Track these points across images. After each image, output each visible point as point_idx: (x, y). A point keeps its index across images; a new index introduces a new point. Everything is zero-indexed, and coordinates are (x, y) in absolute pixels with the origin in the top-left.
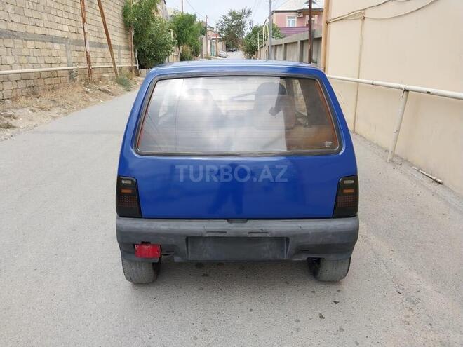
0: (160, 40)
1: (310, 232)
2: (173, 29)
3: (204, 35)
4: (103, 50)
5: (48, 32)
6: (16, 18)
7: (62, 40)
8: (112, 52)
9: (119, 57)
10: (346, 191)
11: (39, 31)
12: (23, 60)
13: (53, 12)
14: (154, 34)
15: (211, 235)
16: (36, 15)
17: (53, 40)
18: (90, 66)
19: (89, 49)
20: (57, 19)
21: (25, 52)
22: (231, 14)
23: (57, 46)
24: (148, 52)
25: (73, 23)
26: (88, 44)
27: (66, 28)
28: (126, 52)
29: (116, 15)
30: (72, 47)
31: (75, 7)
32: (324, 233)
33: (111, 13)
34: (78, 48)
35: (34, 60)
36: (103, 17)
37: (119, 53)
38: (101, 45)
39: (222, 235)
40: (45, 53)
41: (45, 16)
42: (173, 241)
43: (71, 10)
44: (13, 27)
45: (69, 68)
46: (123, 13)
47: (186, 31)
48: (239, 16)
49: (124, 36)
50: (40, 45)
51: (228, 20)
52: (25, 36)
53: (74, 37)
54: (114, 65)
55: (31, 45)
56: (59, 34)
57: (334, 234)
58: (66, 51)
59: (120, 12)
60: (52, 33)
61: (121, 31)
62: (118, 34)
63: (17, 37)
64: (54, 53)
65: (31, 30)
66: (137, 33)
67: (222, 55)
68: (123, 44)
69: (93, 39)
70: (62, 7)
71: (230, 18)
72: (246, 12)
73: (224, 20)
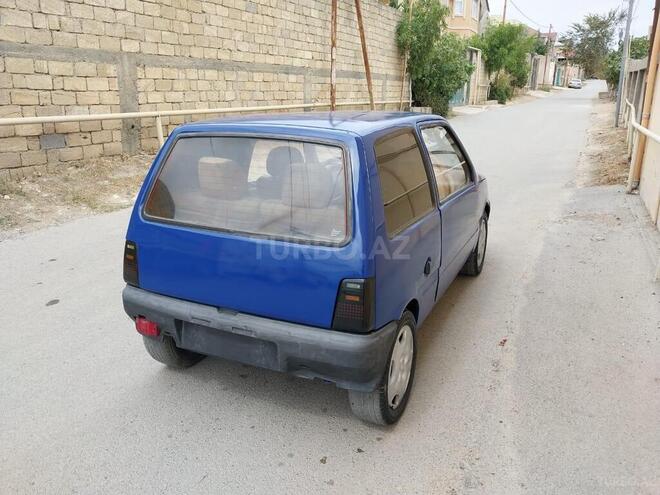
0: (450, 66)
1: (299, 342)
2: (483, 48)
3: (542, 54)
4: (359, 81)
5: (282, 61)
6: (244, 47)
7: (301, 71)
8: (369, 84)
9: (384, 90)
10: (349, 298)
11: (271, 60)
12: (246, 96)
13: (293, 36)
14: (439, 57)
15: (197, 322)
16: (270, 41)
17: (288, 70)
18: (333, 103)
19: (334, 81)
20: (298, 45)
21: (249, 86)
22: (589, 21)
23: (292, 78)
24: (427, 82)
25: (319, 48)
26: (334, 75)
27: (309, 55)
28: (397, 83)
29: (387, 34)
30: (314, 79)
31: (324, 28)
32: (316, 347)
33: (378, 31)
34: (322, 80)
35: (260, 96)
36: (363, 38)
37: (384, 85)
38: (356, 75)
39: (205, 324)
40: (275, 87)
41: (281, 42)
42: (163, 321)
43: (319, 32)
44: (239, 57)
45: (306, 105)
46: (398, 30)
47: (503, 50)
48: (603, 23)
49: (396, 61)
50: (270, 77)
51: (583, 30)
52: (251, 67)
53: (319, 65)
54: (371, 100)
55: (258, 77)
56: (297, 63)
57: (327, 350)
58: (304, 84)
59: (393, 28)
60: (288, 62)
61: (391, 54)
62: (386, 59)
63: (242, 69)
64: (287, 86)
65: (260, 59)
66: (413, 58)
67: (575, 84)
68: (392, 73)
69: (345, 68)
70: (306, 29)
71: (587, 27)
72: (617, 16)
73: (574, 31)
